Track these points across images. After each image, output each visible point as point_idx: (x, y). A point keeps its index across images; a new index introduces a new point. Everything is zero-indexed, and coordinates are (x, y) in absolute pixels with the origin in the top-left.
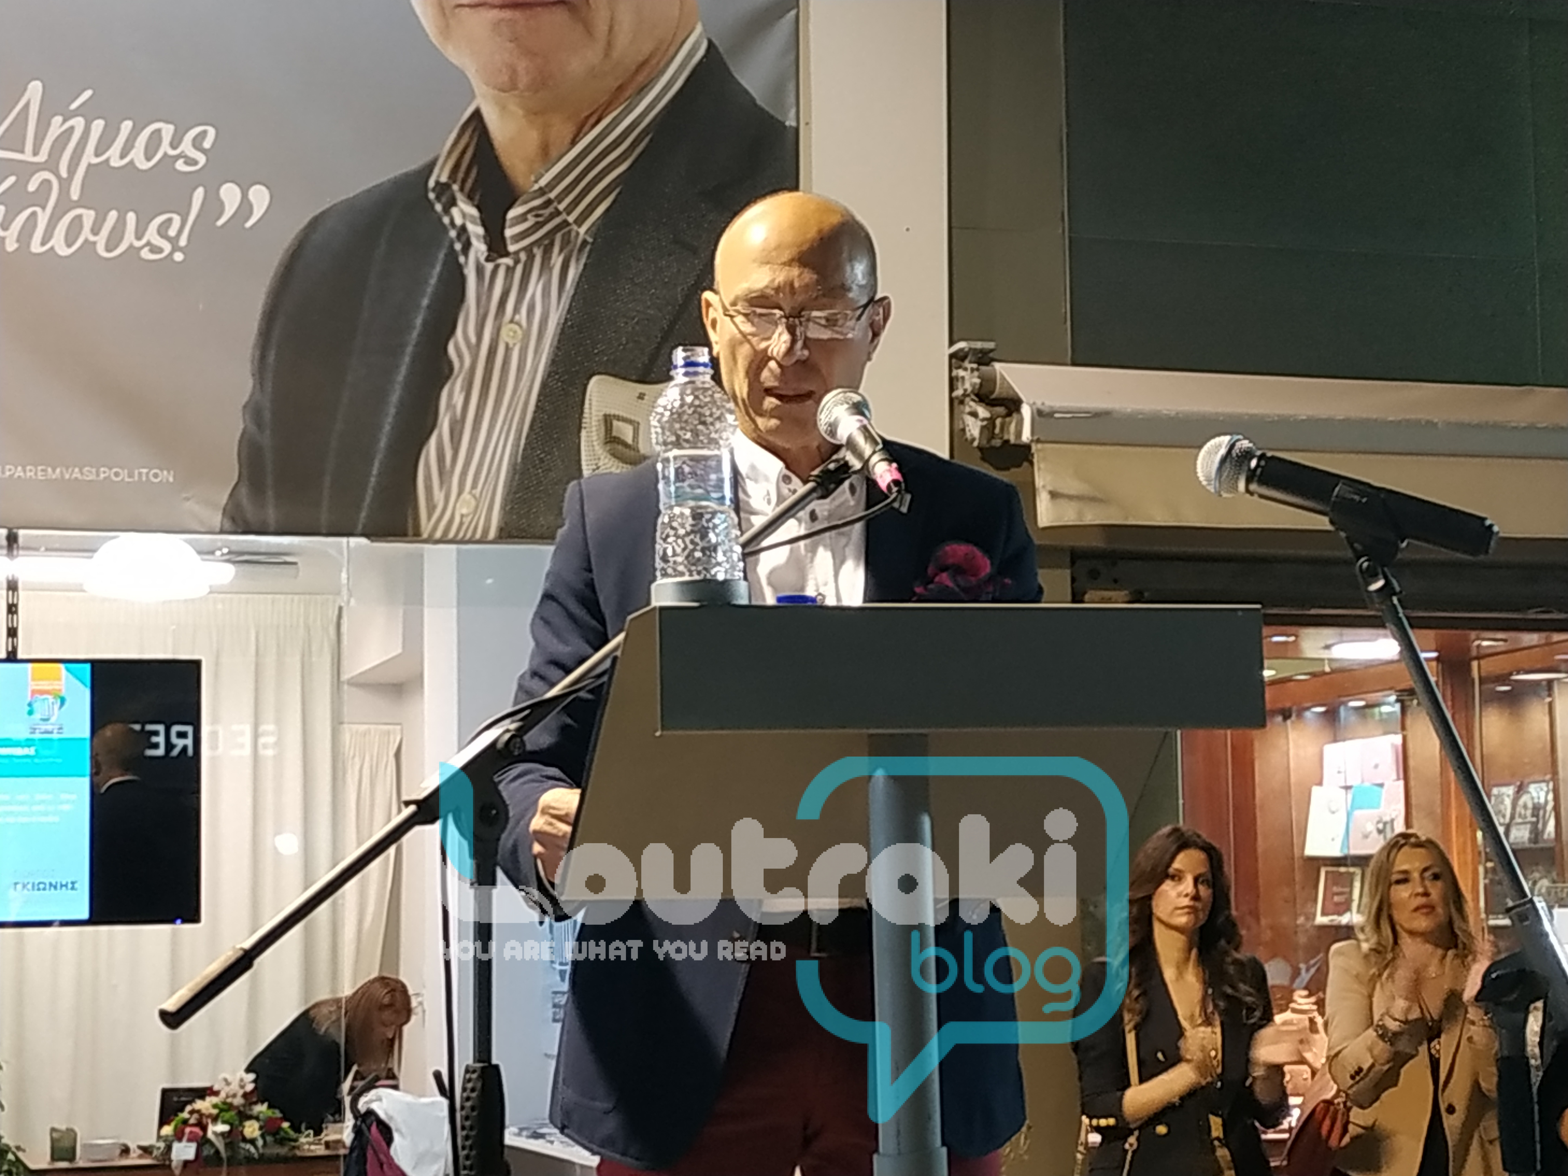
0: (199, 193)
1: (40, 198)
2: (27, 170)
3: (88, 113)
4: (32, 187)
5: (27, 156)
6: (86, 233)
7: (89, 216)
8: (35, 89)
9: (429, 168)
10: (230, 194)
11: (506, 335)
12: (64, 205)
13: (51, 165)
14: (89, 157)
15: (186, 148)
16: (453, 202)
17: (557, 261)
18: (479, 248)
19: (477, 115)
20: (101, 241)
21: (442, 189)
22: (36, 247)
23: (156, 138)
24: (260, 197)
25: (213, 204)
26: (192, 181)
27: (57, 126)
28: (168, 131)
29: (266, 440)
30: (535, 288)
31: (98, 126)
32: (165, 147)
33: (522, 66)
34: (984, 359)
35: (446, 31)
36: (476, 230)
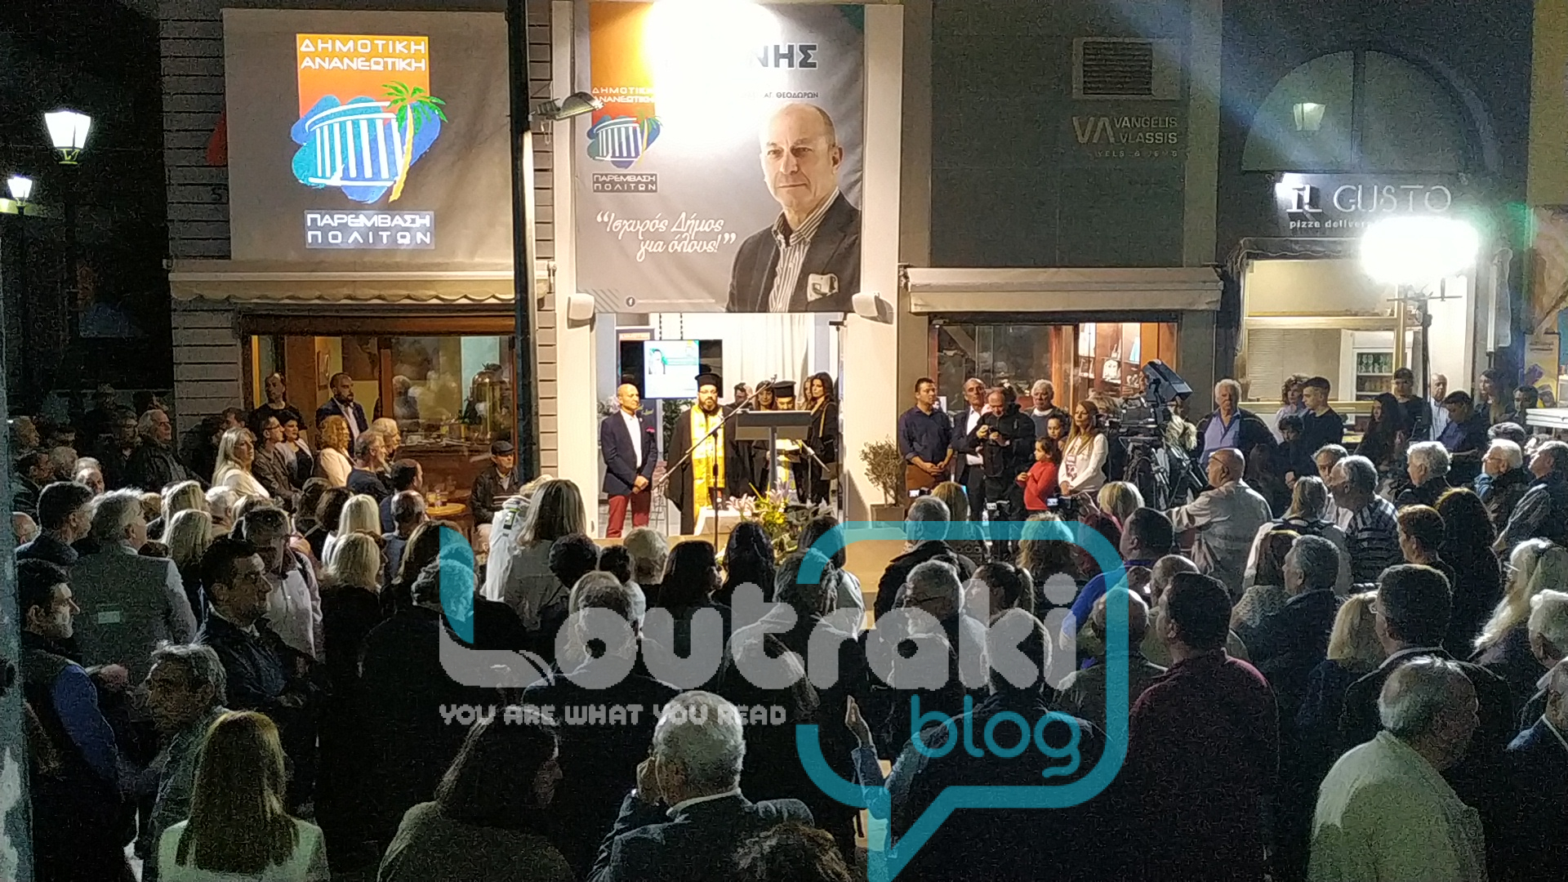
0: (720, 236)
1: (685, 239)
2: (682, 233)
3: (695, 219)
4: (683, 236)
5: (682, 230)
6: (695, 247)
7: (696, 243)
8: (684, 215)
9: (772, 227)
10: (727, 236)
11: (791, 265)
12: (690, 241)
13: (687, 231)
14: (696, 229)
15: (717, 225)
16: (777, 235)
17: (802, 246)
18: (784, 245)
19: (783, 215)
20: (698, 248)
21: (775, 232)
22: (684, 250)
23: (710, 224)
24: (733, 236)
25: (723, 238)
26: (718, 233)
27: (689, 222)
28: (713, 222)
29: (735, 292)
30: (797, 253)
31: (698, 221)
32: (712, 226)
33: (794, 201)
34: (906, 267)
35: (776, 193)
36: (783, 241)
